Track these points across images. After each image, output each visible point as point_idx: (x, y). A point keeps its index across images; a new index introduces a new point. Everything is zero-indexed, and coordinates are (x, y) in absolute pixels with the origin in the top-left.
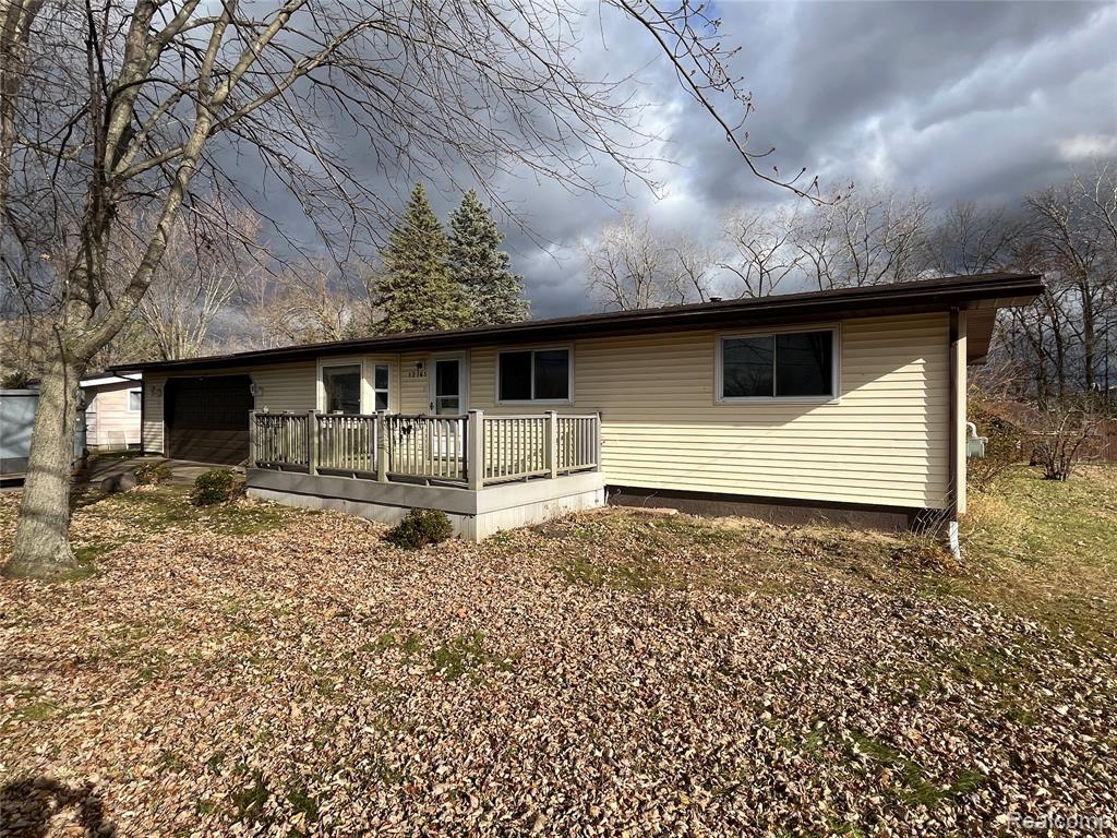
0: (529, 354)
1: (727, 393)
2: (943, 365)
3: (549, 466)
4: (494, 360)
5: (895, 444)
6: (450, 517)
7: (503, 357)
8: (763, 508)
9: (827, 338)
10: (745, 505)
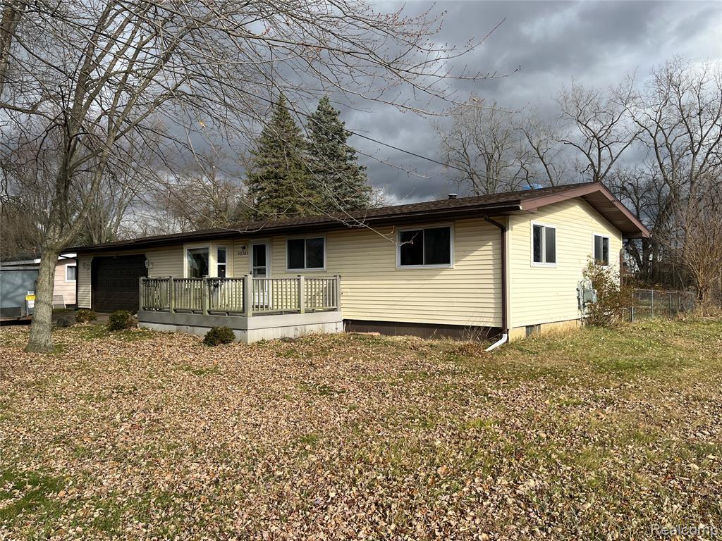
0: (303, 240)
1: (403, 263)
2: (500, 246)
3: (299, 306)
4: (284, 245)
5: (479, 291)
6: (234, 331)
7: (289, 241)
8: (421, 330)
9: (447, 230)
10: (413, 329)
